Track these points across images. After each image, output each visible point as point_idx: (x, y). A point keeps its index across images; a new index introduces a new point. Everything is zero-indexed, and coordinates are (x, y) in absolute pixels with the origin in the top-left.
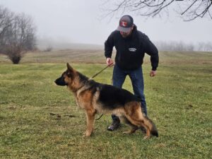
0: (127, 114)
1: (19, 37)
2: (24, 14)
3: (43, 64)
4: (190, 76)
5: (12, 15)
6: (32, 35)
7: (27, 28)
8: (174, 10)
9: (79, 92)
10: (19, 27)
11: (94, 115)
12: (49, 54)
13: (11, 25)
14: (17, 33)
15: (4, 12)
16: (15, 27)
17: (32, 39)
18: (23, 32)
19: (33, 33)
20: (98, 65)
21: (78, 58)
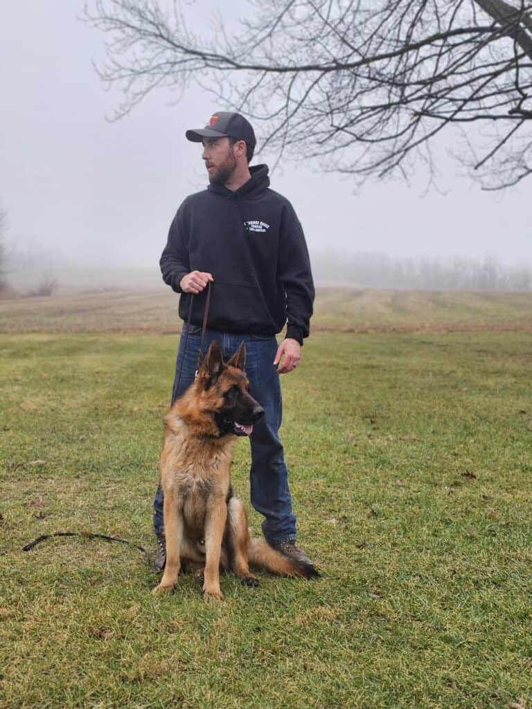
3: (14, 339)
4: (499, 373)
8: (450, 152)
12: (46, 302)
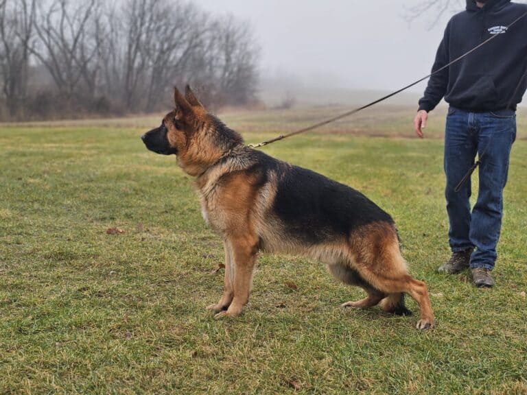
0: (358, 260)
1: (218, 73)
2: (232, 17)
5: (204, 20)
6: (249, 69)
7: (237, 51)
9: (214, 174)
10: (221, 48)
11: (253, 253)
13: (201, 44)
14: (214, 63)
15: (187, 12)
16: (211, 47)
17: (249, 77)
18: (228, 60)
19: (251, 62)
20: (397, 140)
21: (351, 125)
